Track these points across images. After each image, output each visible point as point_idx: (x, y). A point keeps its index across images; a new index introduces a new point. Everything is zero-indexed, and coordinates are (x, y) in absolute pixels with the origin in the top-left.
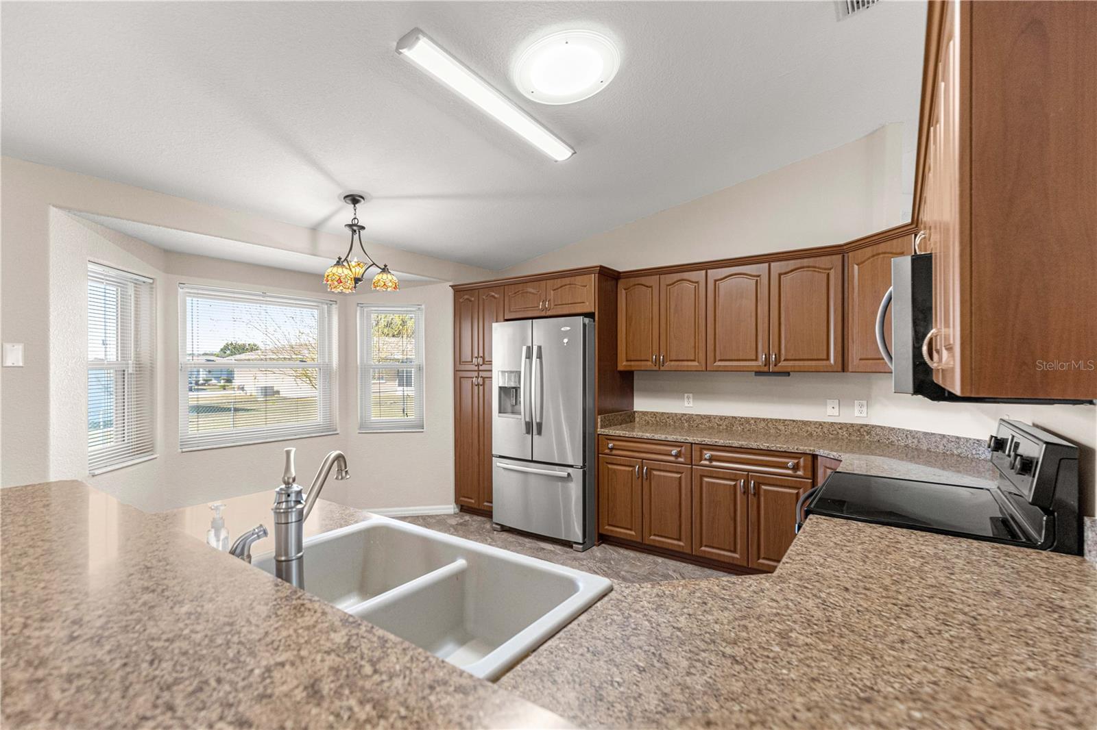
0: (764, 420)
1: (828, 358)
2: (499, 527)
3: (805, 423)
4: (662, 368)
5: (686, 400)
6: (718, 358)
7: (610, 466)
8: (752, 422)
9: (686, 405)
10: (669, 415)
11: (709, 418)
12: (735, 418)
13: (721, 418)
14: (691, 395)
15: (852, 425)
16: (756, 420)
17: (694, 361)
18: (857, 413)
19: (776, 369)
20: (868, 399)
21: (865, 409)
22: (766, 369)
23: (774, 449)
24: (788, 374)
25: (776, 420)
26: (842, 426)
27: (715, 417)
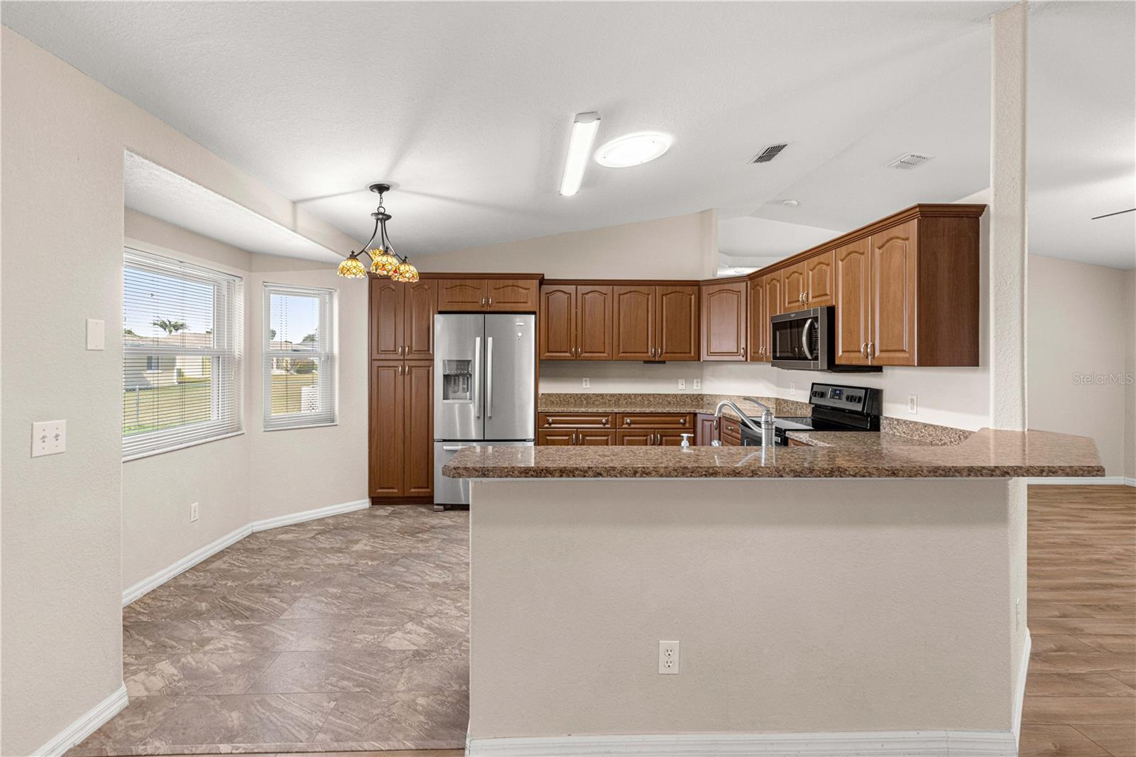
0: (640, 395)
1: (690, 353)
2: (442, 507)
3: (666, 395)
4: (578, 358)
5: (584, 383)
6: (621, 351)
7: (548, 438)
8: (633, 397)
9: (584, 386)
10: (571, 395)
11: (602, 395)
12: (621, 394)
13: (612, 395)
14: (588, 379)
15: (693, 395)
16: (636, 395)
17: (604, 352)
18: (695, 388)
19: (660, 359)
20: (701, 378)
21: (699, 384)
22: (653, 359)
23: (672, 411)
24: (664, 362)
25: (649, 395)
26: (688, 396)
27: (607, 395)
